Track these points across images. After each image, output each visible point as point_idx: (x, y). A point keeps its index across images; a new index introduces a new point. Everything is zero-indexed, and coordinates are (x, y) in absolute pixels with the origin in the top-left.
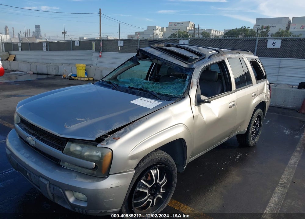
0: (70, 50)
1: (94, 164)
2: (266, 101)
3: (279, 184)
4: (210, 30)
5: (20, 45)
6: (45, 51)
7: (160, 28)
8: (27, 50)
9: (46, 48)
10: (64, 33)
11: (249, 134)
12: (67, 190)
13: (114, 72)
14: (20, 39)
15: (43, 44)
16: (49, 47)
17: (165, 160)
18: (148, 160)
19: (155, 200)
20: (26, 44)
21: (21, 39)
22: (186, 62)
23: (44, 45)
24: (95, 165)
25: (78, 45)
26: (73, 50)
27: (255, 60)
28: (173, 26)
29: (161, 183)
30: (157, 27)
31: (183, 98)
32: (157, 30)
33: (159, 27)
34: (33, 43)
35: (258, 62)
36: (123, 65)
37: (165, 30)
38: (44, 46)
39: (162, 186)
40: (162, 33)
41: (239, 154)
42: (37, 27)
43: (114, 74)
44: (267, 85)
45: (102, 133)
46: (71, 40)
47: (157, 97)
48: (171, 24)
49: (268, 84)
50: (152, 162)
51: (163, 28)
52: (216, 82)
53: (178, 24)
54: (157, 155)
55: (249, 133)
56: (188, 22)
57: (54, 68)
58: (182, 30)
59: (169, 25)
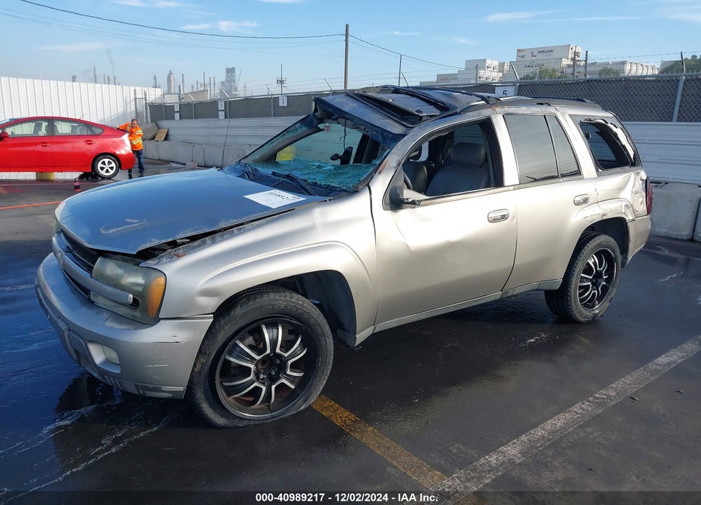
0: (269, 115)
1: (132, 296)
2: (629, 217)
3: (591, 399)
4: (624, 63)
5: (177, 109)
6: (222, 120)
7: (496, 63)
8: (190, 117)
9: (224, 112)
10: (281, 82)
11: (570, 292)
12: (91, 342)
13: (264, 147)
14: (179, 96)
15: (219, 103)
16: (229, 110)
17: (297, 310)
18: (253, 304)
19: (273, 387)
20: (189, 104)
21: (182, 97)
22: (405, 124)
23: (221, 106)
24: (134, 298)
25: (286, 104)
26: (274, 116)
27: (603, 122)
28: (528, 58)
29: (286, 355)
30: (488, 62)
31: (352, 192)
32: (489, 69)
33: (493, 62)
34: (201, 103)
35: (612, 126)
36: (285, 133)
37: (506, 68)
38: (220, 108)
39: (290, 362)
40: (501, 74)
41: (539, 335)
42: (230, 71)
43: (266, 150)
44: (641, 182)
45: (154, 243)
46: (272, 95)
47: (305, 190)
48: (521, 54)
49: (642, 180)
50: (262, 309)
51: (502, 65)
52: (480, 167)
53: (539, 52)
54: (277, 297)
55: (570, 288)
56: (564, 46)
57: (236, 155)
58: (549, 66)
59: (518, 56)
